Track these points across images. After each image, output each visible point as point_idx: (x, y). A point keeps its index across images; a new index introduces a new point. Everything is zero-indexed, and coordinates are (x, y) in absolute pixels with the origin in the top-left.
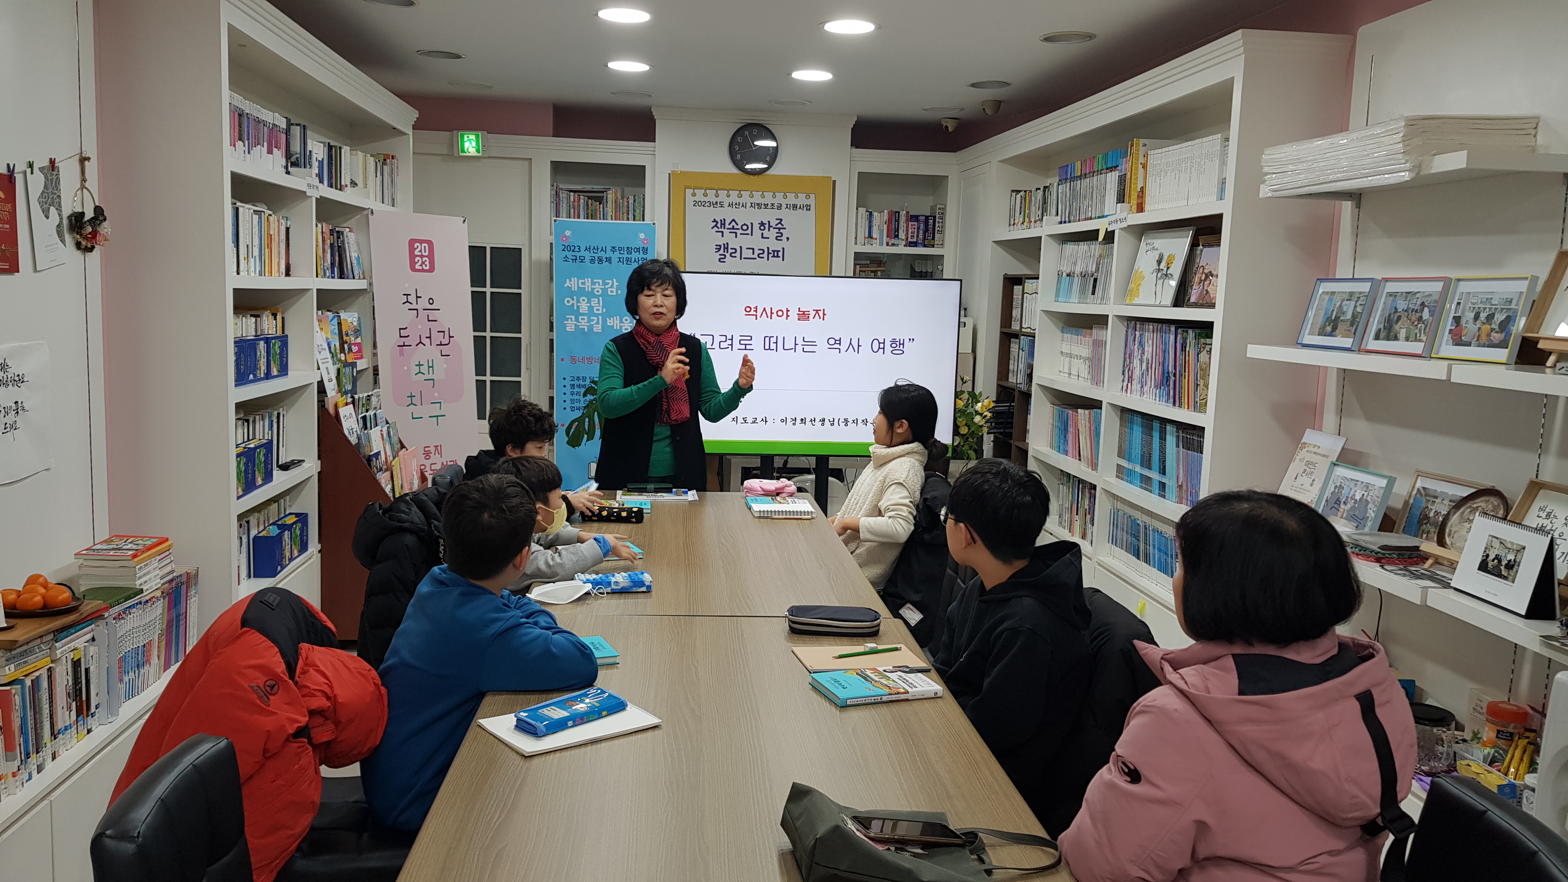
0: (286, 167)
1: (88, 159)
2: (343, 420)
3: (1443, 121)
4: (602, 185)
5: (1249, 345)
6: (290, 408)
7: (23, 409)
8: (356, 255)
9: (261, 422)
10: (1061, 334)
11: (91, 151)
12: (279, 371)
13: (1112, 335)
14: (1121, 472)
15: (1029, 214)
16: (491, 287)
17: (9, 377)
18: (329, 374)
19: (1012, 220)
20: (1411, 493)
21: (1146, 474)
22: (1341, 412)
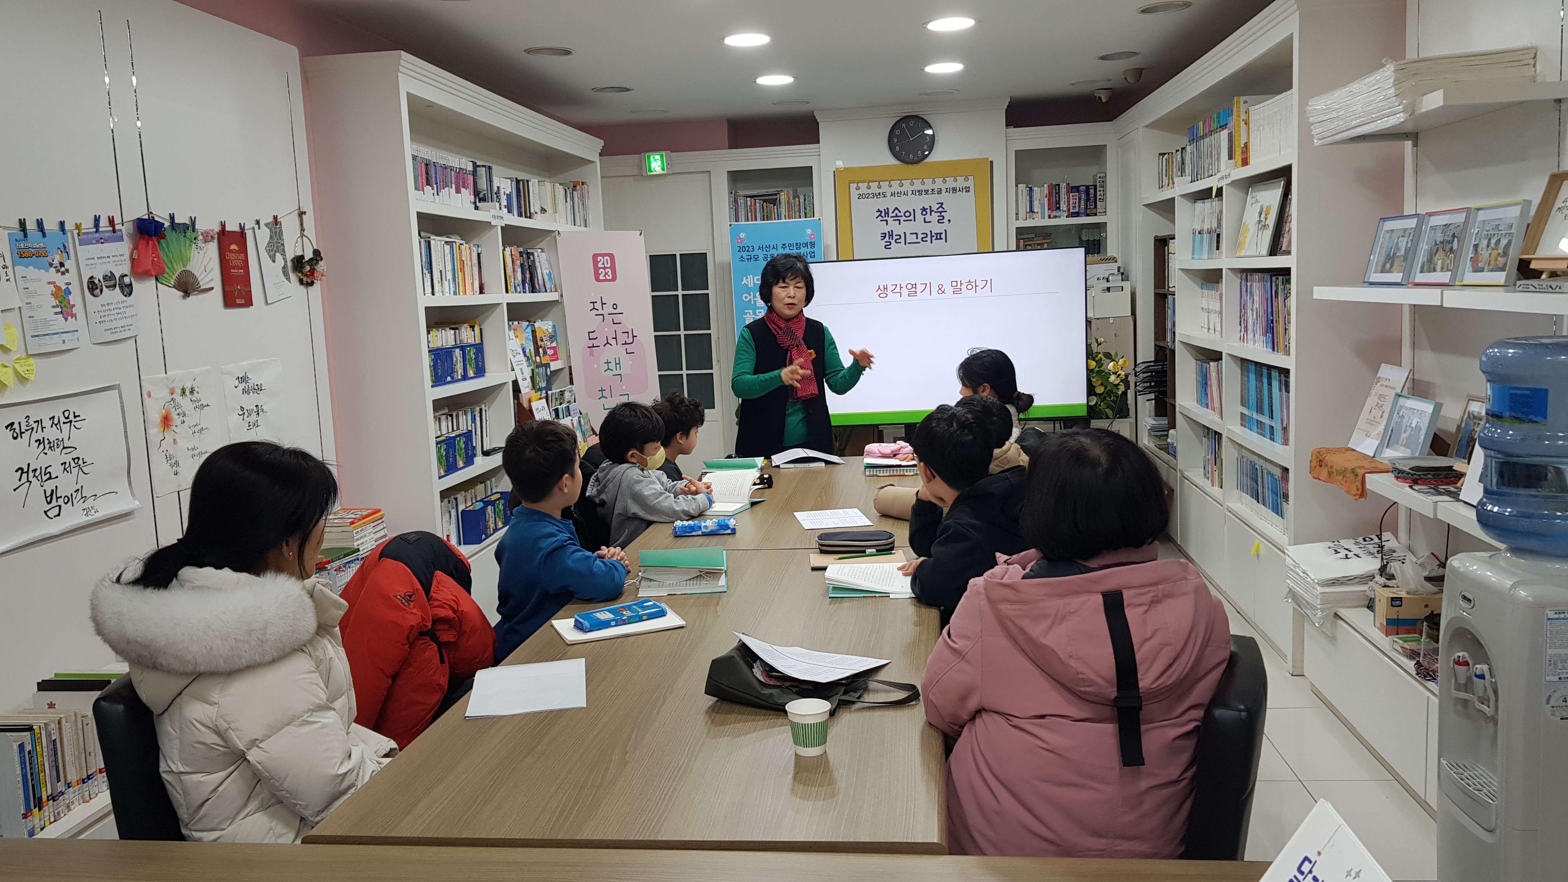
0: (475, 203)
1: (305, 213)
4: (775, 188)
5: (1315, 288)
6: (491, 404)
7: (263, 411)
8: (548, 272)
9: (464, 417)
10: (1200, 291)
11: (307, 207)
12: (475, 373)
13: (1229, 285)
14: (1245, 420)
15: (1172, 174)
16: (683, 290)
17: (250, 386)
18: (523, 374)
19: (1160, 183)
20: (1463, 418)
21: (1259, 419)
22: (1414, 345)
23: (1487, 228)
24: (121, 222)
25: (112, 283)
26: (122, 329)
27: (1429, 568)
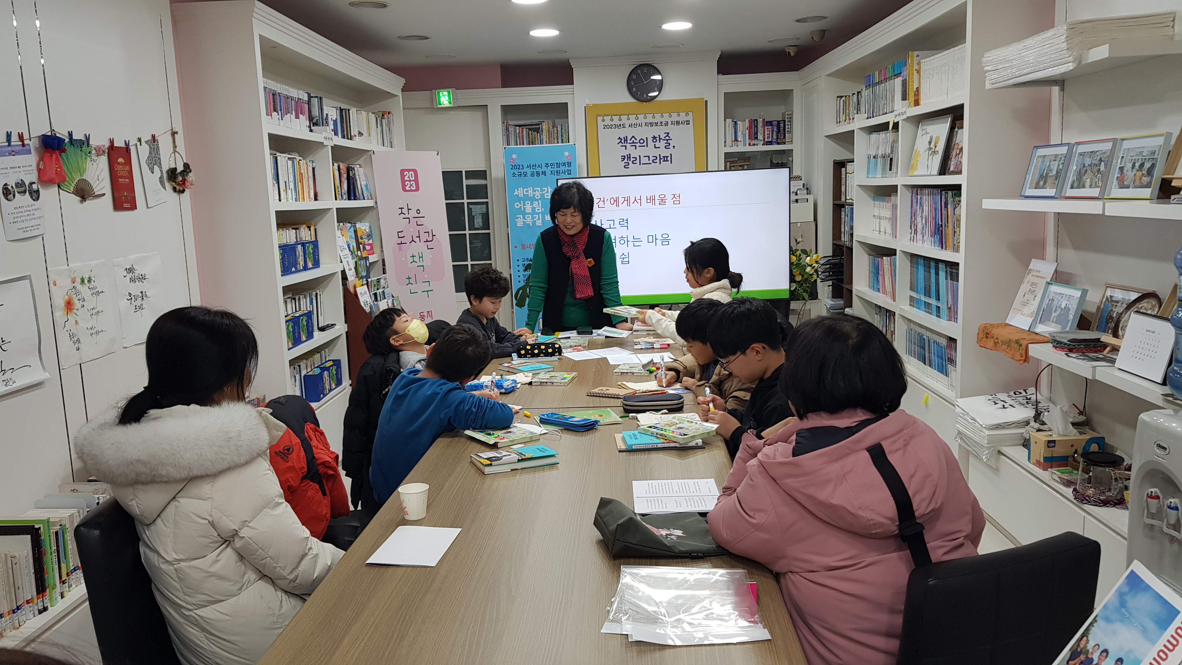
0: (310, 127)
1: (177, 133)
2: (360, 296)
3: (1097, 23)
4: (538, 119)
5: (983, 200)
6: (325, 290)
7: (146, 296)
8: (365, 183)
9: (304, 300)
10: (873, 202)
11: (178, 128)
12: (313, 265)
13: (902, 198)
14: (913, 302)
15: (849, 113)
16: (467, 199)
17: (136, 276)
18: (349, 265)
19: (838, 119)
20: (1102, 301)
21: (927, 301)
22: (1057, 244)
23: (1132, 154)
24: (28, 137)
25: (23, 189)
26: (32, 228)
27: (1072, 415)
